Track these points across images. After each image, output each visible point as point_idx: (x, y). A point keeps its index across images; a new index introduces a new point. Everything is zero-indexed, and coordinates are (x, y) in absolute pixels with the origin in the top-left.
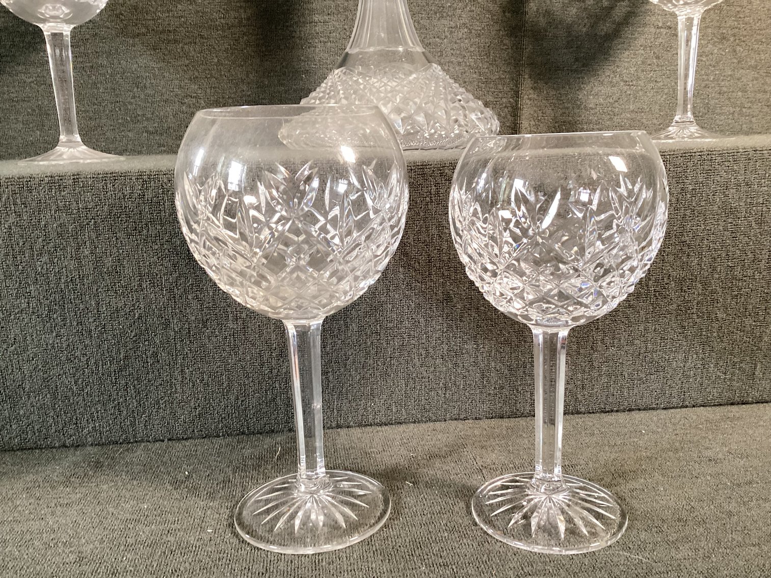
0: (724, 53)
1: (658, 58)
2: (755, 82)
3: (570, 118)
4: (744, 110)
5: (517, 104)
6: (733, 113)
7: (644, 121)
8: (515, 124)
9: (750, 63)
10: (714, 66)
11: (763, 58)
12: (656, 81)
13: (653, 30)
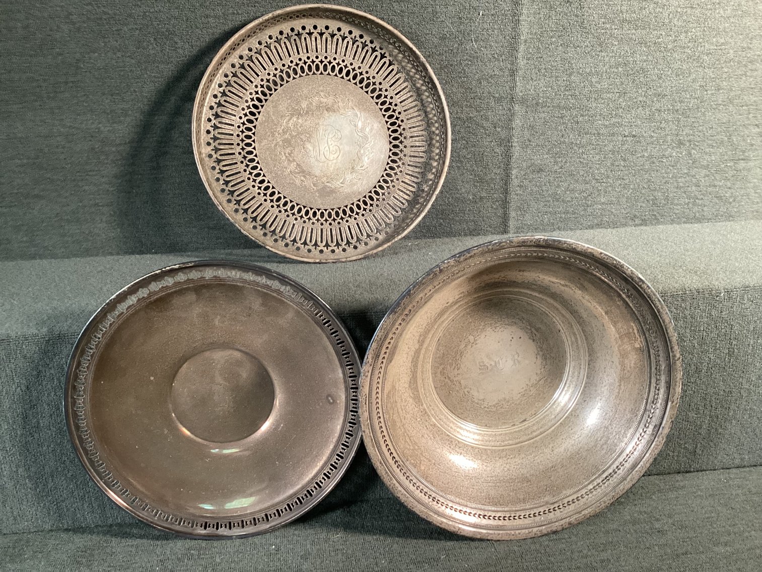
0: (681, 155)
1: (624, 160)
2: (707, 178)
3: (551, 209)
4: (697, 200)
5: (506, 199)
6: (688, 204)
7: (613, 210)
8: (505, 214)
9: (702, 163)
10: (673, 166)
11: (714, 159)
12: (623, 179)
13: (620, 138)
